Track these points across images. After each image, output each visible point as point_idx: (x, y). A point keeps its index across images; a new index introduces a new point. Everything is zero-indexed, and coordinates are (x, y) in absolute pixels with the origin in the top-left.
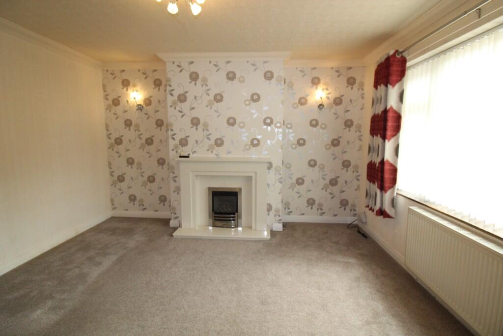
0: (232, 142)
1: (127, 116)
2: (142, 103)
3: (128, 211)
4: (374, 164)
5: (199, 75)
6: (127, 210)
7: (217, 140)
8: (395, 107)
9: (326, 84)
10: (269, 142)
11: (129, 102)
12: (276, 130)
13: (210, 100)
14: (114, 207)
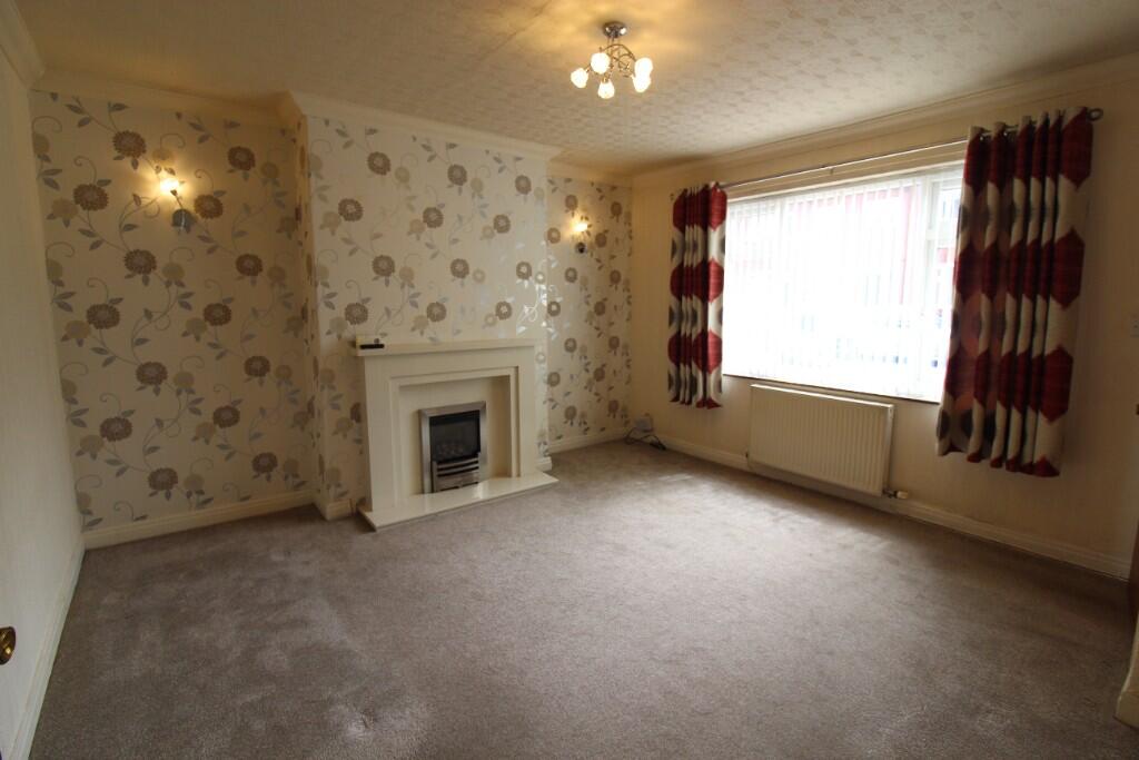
0: (463, 310)
1: (134, 241)
2: (190, 207)
3: (147, 521)
4: (687, 339)
5: (391, 162)
6: (144, 517)
7: (431, 306)
8: (716, 259)
9: (585, 210)
10: (526, 309)
11: (145, 202)
12: (537, 287)
13: (416, 221)
14: (89, 519)
